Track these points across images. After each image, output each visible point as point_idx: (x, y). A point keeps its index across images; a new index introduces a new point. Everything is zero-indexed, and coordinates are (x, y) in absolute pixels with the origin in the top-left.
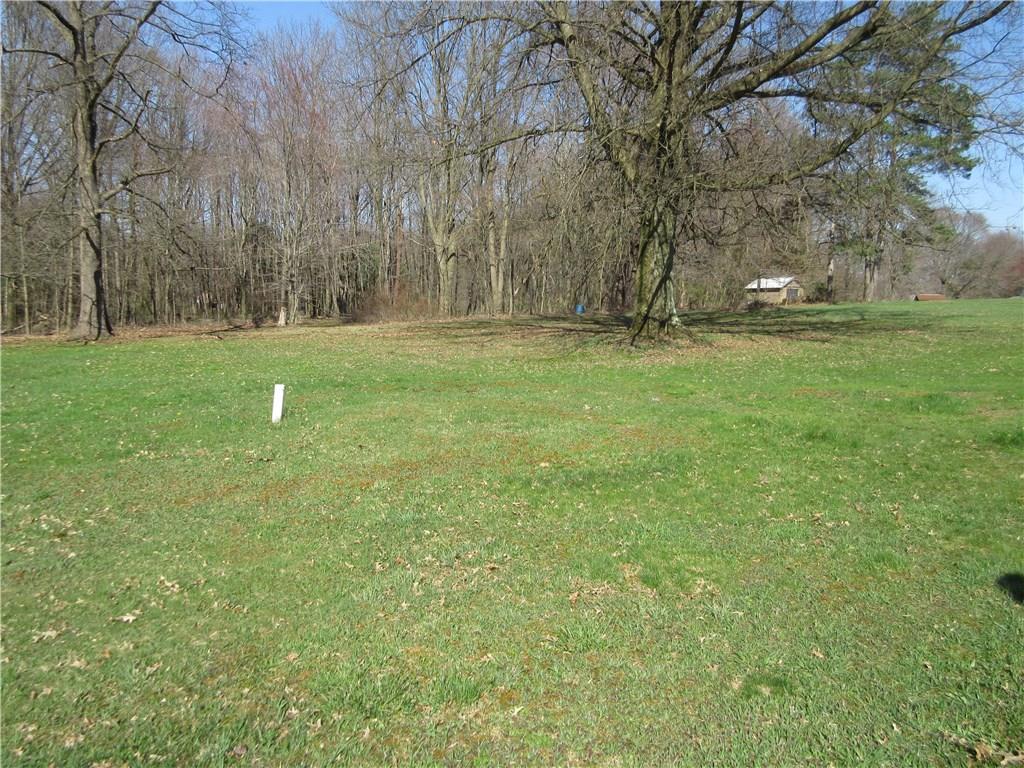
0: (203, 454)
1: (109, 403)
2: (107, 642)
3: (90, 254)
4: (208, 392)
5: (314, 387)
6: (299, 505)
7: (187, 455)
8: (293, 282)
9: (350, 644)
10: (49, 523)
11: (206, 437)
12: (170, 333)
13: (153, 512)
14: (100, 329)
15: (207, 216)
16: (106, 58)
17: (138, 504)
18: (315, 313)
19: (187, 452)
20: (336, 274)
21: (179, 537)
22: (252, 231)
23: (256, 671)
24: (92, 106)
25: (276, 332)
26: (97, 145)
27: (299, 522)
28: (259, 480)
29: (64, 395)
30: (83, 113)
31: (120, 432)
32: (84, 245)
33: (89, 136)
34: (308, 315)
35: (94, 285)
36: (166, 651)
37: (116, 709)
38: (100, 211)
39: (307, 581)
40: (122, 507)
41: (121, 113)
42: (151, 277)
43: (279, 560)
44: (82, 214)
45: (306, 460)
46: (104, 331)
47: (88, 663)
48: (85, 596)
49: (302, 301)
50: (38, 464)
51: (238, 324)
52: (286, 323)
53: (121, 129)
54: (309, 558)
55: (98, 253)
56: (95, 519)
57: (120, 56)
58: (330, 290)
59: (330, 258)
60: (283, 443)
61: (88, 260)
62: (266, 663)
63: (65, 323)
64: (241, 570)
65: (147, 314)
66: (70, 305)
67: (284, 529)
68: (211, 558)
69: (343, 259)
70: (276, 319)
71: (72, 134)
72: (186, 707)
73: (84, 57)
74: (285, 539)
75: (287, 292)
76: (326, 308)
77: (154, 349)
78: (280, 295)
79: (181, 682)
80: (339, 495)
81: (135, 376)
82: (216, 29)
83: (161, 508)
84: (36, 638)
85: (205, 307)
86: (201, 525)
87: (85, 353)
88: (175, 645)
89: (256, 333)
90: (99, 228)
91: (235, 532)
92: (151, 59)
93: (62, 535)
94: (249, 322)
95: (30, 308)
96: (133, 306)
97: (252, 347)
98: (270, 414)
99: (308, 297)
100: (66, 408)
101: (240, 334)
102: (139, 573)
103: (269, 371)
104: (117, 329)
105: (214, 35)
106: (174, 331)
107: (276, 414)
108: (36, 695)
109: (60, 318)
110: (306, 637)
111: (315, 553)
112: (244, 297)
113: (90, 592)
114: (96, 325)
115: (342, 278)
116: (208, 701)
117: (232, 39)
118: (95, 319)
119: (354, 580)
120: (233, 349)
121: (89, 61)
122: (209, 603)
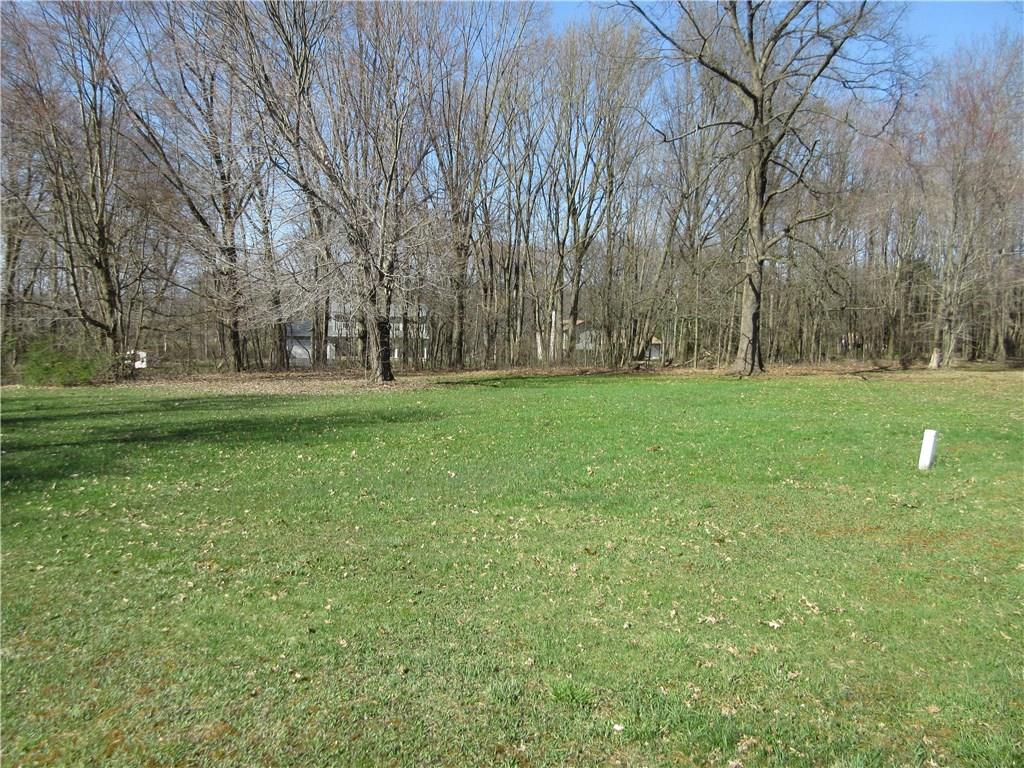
0: (845, 491)
1: (760, 433)
2: (756, 640)
3: (751, 298)
4: (851, 431)
5: (971, 437)
6: (947, 558)
7: (828, 489)
8: (950, 321)
9: (1002, 719)
10: (711, 528)
11: (848, 474)
12: (814, 372)
13: (796, 536)
14: (753, 365)
15: (860, 255)
16: (781, 118)
17: (783, 527)
18: (974, 355)
19: (829, 486)
20: (1005, 310)
21: (820, 564)
22: (907, 269)
23: (893, 710)
24: (764, 164)
25: (925, 375)
26: (765, 198)
27: (945, 576)
28: (903, 525)
29: (723, 422)
30: (755, 172)
31: (769, 460)
32: (747, 290)
33: (759, 191)
34: (965, 358)
35: (752, 326)
36: (806, 663)
37: (762, 698)
38: (763, 258)
39: (953, 639)
40: (769, 527)
41: (788, 165)
42: (802, 317)
43: (921, 609)
44: (747, 261)
45: (956, 513)
46: (756, 368)
47: (740, 653)
48: (738, 596)
49: (959, 341)
50: (703, 477)
51: (884, 365)
52: (939, 366)
53: (787, 180)
54: (956, 616)
55: (758, 296)
56: (747, 533)
57: (793, 113)
58: (996, 330)
59: (999, 294)
60: (931, 492)
61: (749, 303)
62: (903, 706)
63: (725, 360)
64: (880, 609)
65: (794, 353)
66: (730, 343)
67: (927, 580)
68: (850, 591)
69: (1015, 294)
70: (927, 361)
71: (745, 190)
72: (823, 719)
73: (761, 121)
74: (929, 590)
75: (941, 332)
76: (988, 351)
77: (800, 387)
78: (933, 335)
79: (820, 695)
80: (996, 558)
81: (781, 410)
82: (887, 66)
83: (804, 534)
84: (700, 620)
85: (850, 347)
86: (841, 557)
87: (741, 387)
88: (814, 660)
89: (904, 375)
90: (761, 273)
91: (875, 572)
92: (820, 110)
93: (721, 541)
94: (896, 363)
95: (699, 346)
96: (782, 344)
97: (899, 390)
98: (916, 460)
99: (968, 338)
100: (725, 434)
101: (886, 376)
102: (783, 588)
103: (916, 416)
104: (767, 366)
105: (884, 74)
106: (819, 370)
107: (924, 461)
108: (700, 665)
109: (721, 354)
110: (950, 695)
111: (963, 612)
112: (892, 337)
113: (742, 593)
114: (750, 362)
115: (1013, 316)
116: (843, 721)
117: (904, 73)
118: (749, 356)
119: (1011, 654)
120: (878, 391)
121: (765, 123)
122: (847, 632)
